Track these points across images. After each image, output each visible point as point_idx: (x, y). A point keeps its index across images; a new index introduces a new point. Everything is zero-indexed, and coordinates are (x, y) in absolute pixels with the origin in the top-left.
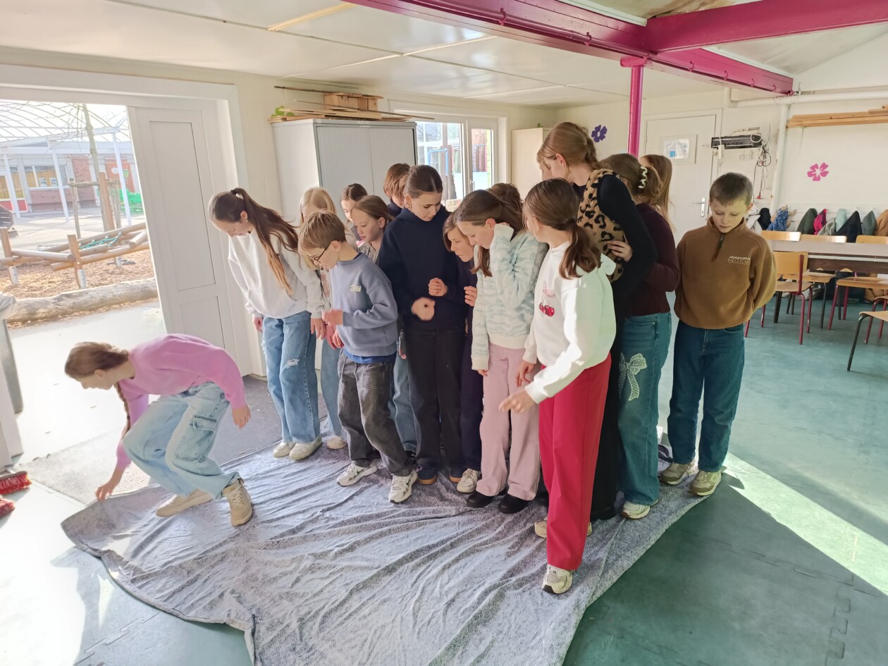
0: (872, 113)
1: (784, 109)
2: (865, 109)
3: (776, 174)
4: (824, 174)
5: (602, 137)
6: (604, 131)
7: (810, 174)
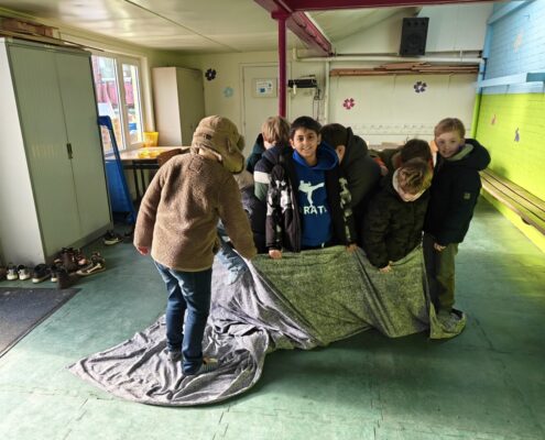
0: (376, 69)
1: (327, 65)
2: (372, 67)
3: (326, 105)
4: (352, 105)
5: (213, 77)
6: (214, 73)
7: (345, 105)
